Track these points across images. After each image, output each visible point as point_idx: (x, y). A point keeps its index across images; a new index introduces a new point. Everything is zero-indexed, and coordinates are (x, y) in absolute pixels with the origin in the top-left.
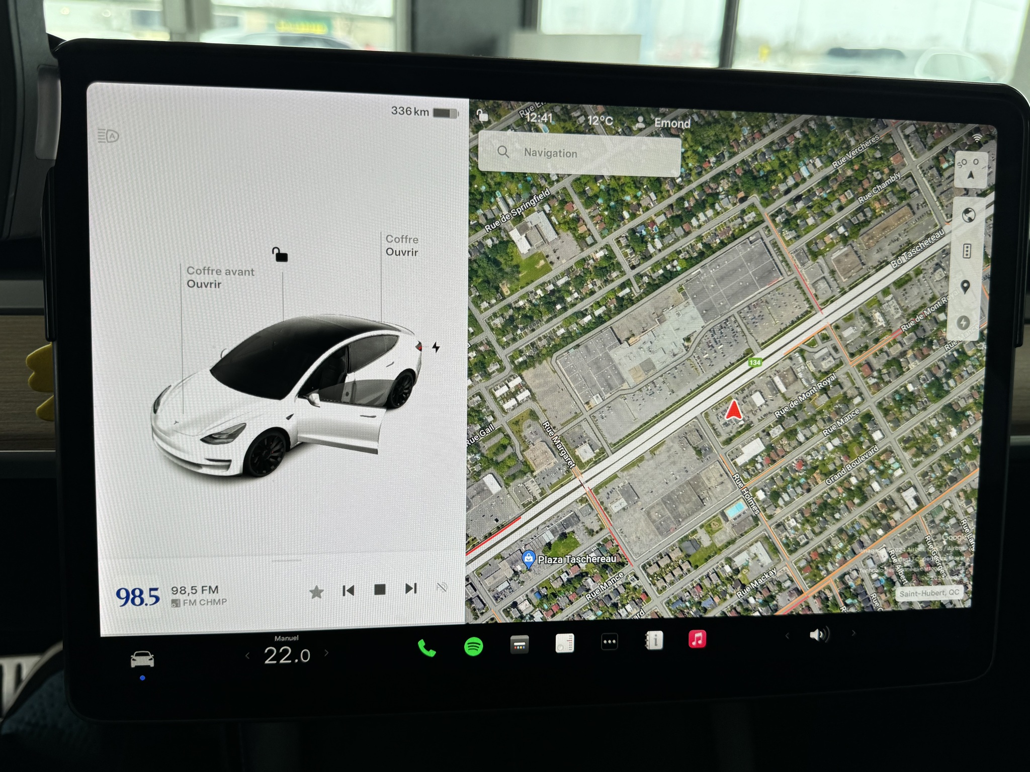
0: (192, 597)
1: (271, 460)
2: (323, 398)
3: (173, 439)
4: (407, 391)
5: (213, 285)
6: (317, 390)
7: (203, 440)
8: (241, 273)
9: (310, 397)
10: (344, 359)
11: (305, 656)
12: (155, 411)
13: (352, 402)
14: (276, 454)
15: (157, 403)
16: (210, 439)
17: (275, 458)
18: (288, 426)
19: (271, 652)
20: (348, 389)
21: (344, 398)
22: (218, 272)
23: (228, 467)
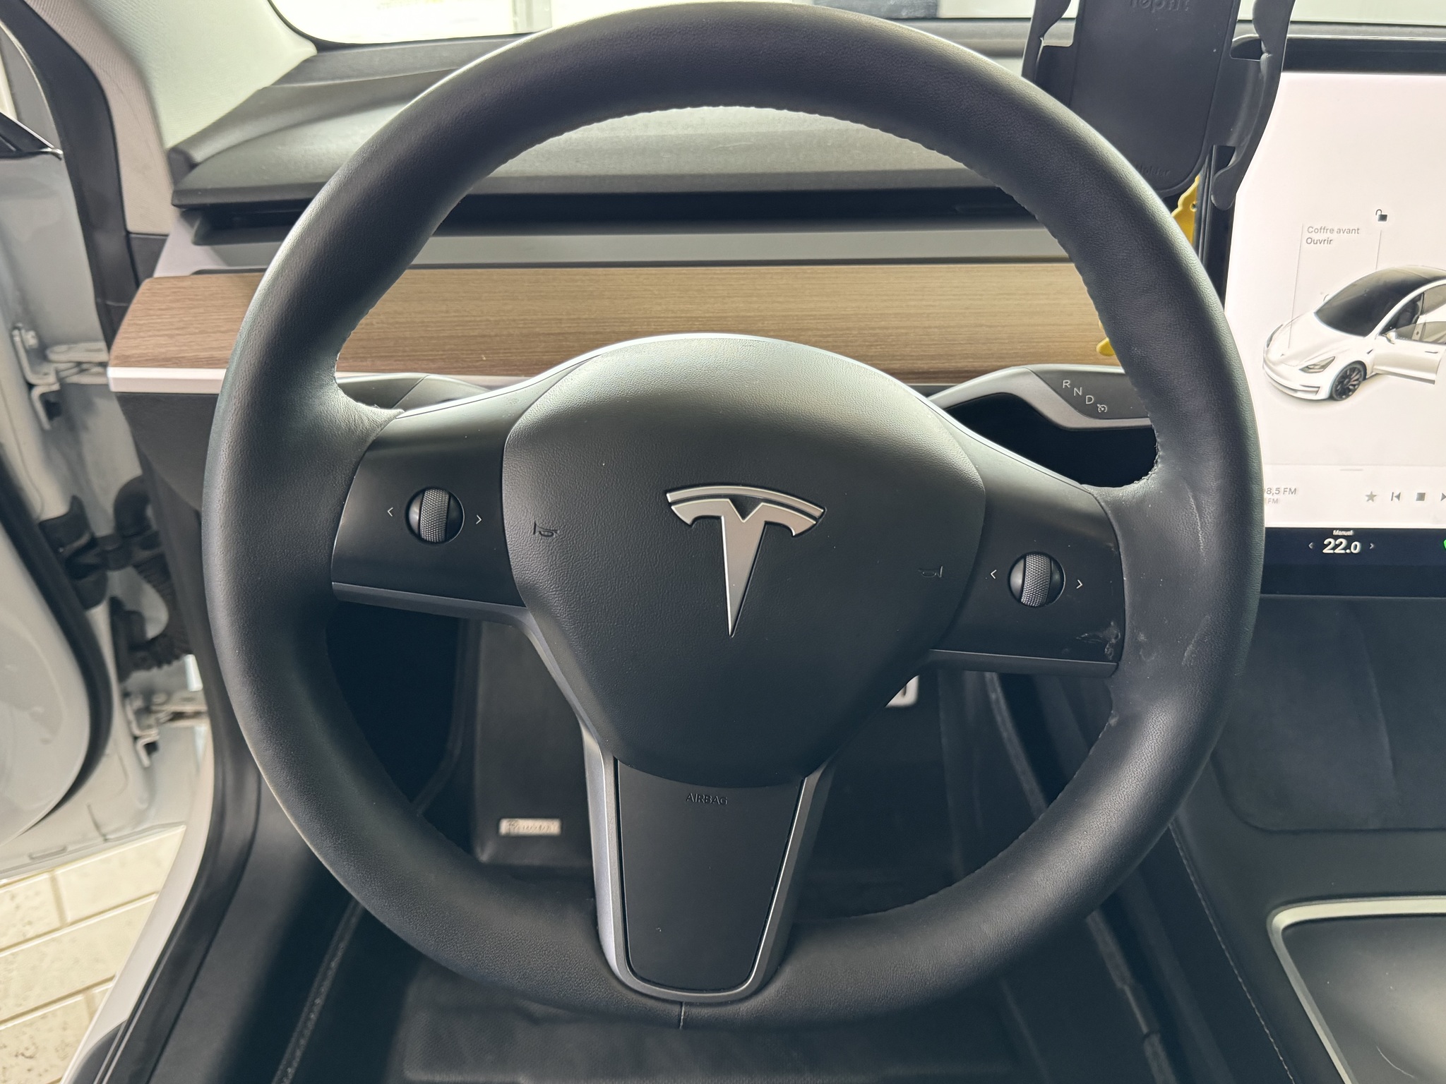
0: (1276, 497)
1: (1351, 387)
2: (1400, 336)
3: (1280, 368)
5: (1326, 242)
6: (1394, 329)
7: (1302, 370)
8: (1349, 231)
9: (1388, 335)
10: (1420, 304)
11: (1355, 548)
12: (1268, 345)
13: (1421, 340)
14: (1355, 383)
15: (1271, 339)
16: (1306, 369)
17: (1354, 385)
18: (1367, 360)
19: (1330, 543)
20: (1419, 329)
21: (1416, 337)
22: (1332, 231)
23: (1317, 392)
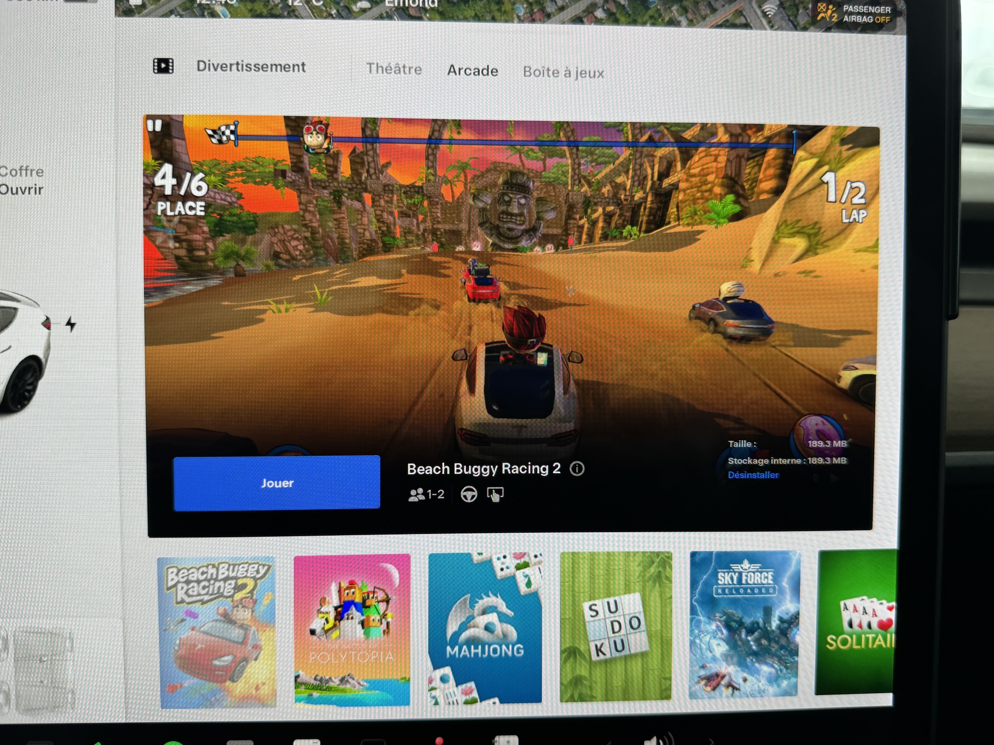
4: (30, 388)
